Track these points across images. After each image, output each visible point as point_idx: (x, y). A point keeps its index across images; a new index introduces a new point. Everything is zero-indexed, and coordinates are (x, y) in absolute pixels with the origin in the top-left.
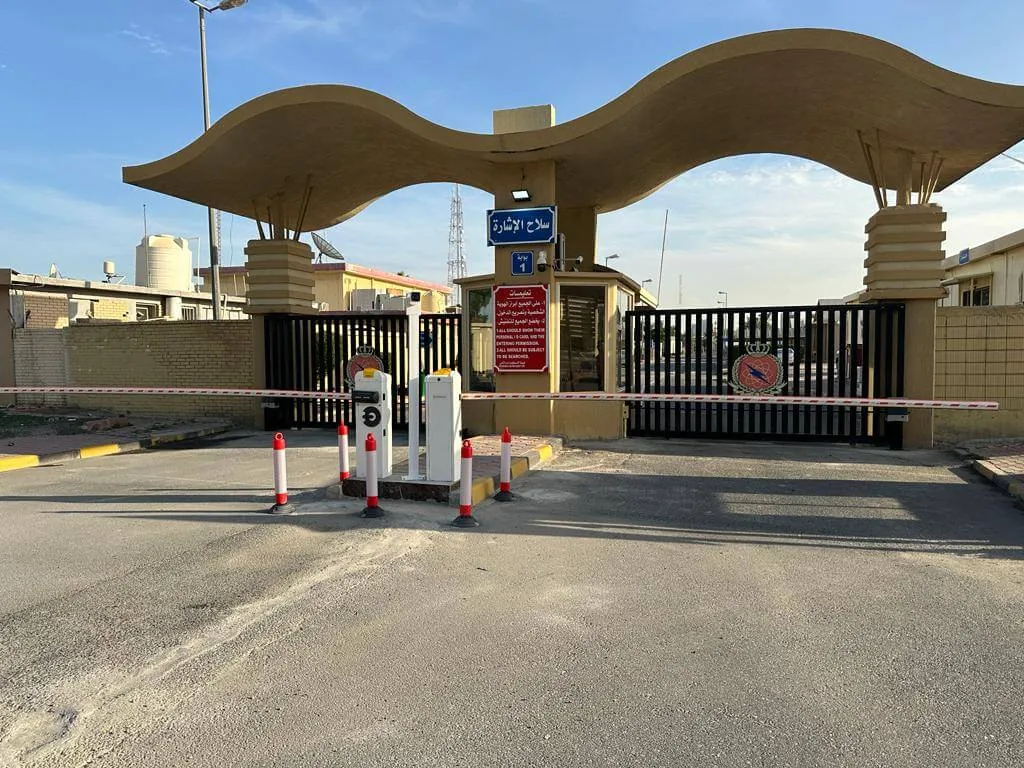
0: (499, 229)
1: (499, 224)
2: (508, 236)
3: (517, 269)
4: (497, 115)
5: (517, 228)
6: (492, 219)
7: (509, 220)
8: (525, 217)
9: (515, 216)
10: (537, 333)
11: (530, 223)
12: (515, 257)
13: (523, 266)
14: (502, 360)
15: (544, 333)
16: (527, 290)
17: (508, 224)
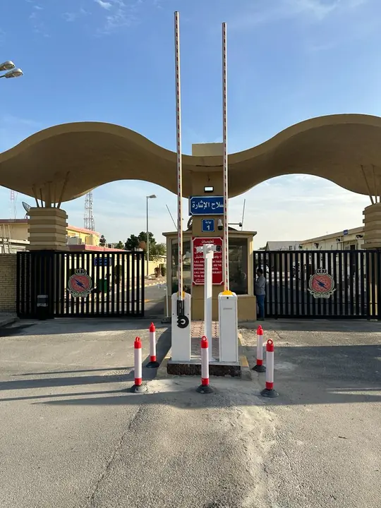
0: (196, 207)
1: (196, 204)
2: (200, 210)
3: (205, 228)
4: (194, 146)
5: (206, 206)
6: (192, 201)
7: (202, 202)
8: (211, 201)
9: (205, 200)
10: (217, 263)
11: (213, 204)
12: (204, 221)
13: (208, 227)
14: (198, 278)
15: (221, 263)
16: (212, 240)
17: (201, 204)
